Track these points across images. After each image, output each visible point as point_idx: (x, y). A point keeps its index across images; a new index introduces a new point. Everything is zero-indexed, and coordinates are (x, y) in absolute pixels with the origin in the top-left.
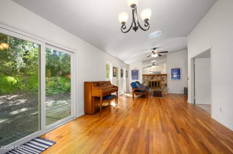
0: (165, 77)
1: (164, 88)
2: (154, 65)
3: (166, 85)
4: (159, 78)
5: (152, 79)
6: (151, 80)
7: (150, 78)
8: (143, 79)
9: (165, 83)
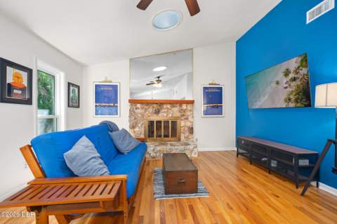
0: (189, 107)
1: (187, 138)
2: (159, 81)
3: (191, 130)
4: (175, 111)
5: (157, 112)
6: (155, 118)
7: (151, 110)
8: (132, 113)
9: (189, 124)
